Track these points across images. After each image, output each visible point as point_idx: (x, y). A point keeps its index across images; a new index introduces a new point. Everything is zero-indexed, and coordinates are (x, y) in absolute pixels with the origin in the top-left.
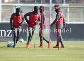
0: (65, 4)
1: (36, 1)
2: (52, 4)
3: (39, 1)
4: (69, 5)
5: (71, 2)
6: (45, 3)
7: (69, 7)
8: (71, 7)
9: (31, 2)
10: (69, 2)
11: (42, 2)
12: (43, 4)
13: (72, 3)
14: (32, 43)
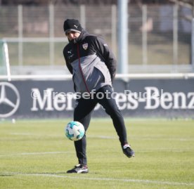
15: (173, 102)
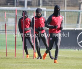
0: (42, 7)
1: (9, 4)
2: (27, 7)
3: (12, 3)
4: (47, 9)
5: (48, 5)
6: (19, 6)
7: (46, 11)
8: (49, 11)
9: (3, 4)
10: (46, 5)
11: (16, 5)
12: (17, 6)
13: (50, 7)
14: (4, 51)
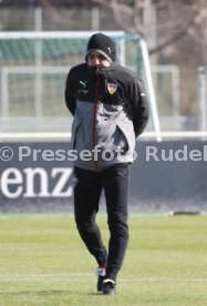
15: (24, 185)
